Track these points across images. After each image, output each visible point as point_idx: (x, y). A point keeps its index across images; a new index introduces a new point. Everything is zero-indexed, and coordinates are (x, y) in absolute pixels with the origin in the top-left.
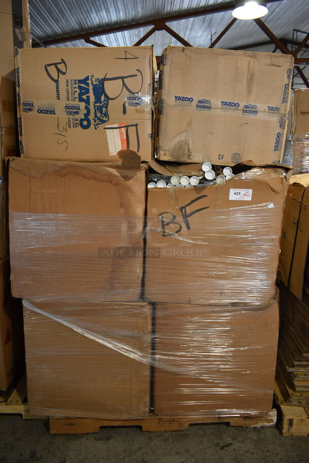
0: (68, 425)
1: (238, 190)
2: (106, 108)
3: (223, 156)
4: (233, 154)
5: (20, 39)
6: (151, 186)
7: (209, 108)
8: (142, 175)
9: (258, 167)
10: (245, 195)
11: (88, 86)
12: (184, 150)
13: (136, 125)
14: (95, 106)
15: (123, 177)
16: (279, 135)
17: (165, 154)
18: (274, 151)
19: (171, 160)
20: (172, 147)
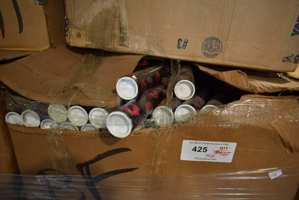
1: (202, 144)
3: (186, 42)
4: (207, 40)
9: (259, 93)
10: (217, 152)
12: (113, 29)
17: (79, 35)
18: (293, 35)
19: (89, 47)
20: (89, 22)
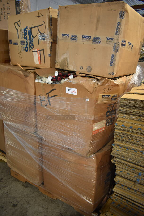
0: (15, 174)
1: (70, 88)
2: (33, 41)
3: (83, 67)
4: (88, 67)
5: (19, 11)
6: (36, 81)
7: (76, 40)
8: (32, 75)
10: (73, 91)
11: (27, 31)
13: (43, 50)
14: (29, 41)
15: (24, 75)
16: (113, 56)
17: (58, 65)
18: (110, 66)
20: (60, 61)
